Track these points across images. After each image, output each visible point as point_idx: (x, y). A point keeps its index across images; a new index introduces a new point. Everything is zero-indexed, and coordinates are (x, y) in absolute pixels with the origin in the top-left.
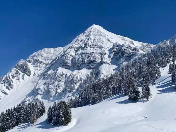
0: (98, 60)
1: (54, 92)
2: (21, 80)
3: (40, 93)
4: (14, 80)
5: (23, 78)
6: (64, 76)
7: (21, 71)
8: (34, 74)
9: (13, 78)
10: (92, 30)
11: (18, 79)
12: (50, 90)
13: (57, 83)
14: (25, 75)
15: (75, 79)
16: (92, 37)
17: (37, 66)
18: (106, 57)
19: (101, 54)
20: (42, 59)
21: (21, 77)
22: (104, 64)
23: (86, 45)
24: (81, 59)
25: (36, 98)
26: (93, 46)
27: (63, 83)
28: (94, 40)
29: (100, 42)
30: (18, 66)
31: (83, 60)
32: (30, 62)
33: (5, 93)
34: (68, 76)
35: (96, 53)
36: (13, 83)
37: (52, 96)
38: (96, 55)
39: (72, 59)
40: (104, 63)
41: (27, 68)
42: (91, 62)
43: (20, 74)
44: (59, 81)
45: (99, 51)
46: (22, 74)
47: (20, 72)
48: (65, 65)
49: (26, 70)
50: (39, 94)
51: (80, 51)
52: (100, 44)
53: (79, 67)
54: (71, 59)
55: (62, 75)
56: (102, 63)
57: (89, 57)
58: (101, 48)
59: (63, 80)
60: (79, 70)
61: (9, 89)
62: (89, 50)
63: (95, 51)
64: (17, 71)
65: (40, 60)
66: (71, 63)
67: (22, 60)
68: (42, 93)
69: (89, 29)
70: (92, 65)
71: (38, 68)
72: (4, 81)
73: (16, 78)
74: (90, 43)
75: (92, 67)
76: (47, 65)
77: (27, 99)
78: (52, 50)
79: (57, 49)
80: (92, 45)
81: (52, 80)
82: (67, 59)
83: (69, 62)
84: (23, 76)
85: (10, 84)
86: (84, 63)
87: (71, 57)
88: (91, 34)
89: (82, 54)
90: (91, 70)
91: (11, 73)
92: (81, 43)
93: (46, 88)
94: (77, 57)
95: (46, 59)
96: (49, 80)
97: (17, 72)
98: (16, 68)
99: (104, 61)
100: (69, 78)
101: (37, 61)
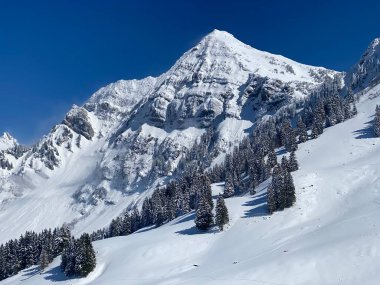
0: (218, 110)
1: (133, 176)
2: (74, 147)
3: (107, 177)
4: (61, 149)
5: (78, 145)
6: (153, 142)
7: (74, 130)
8: (100, 136)
9: (58, 144)
10: (210, 44)
11: (69, 147)
12: (127, 171)
13: (138, 157)
14: (83, 138)
15: (173, 149)
16: (209, 60)
17: (105, 118)
18: (232, 103)
19: (224, 97)
20: (115, 103)
21: (73, 142)
22: (227, 119)
23: (196, 77)
24: (184, 107)
25: (100, 186)
26: (209, 80)
27: (151, 157)
28: (212, 66)
29: (223, 70)
30: (67, 119)
31: (189, 110)
32: (91, 109)
34: (159, 142)
35: (215, 95)
36: (58, 154)
37: (130, 183)
38: (215, 99)
39: (169, 107)
40: (229, 115)
41: (84, 123)
42: (204, 113)
43: (71, 136)
44: (143, 152)
45: (221, 90)
46: (75, 135)
47: (72, 132)
48: (155, 120)
49: (83, 128)
50: (105, 178)
51: (184, 91)
52: (222, 75)
53: (181, 123)
54: (166, 107)
55: (149, 140)
56: (224, 116)
57: (201, 102)
58: (224, 83)
59: (150, 151)
60: (182, 129)
61: (51, 168)
62: (201, 88)
63: (212, 91)
64: (66, 129)
65: (112, 105)
66: (168, 115)
67: (75, 106)
68: (111, 177)
69: (203, 42)
70: (206, 120)
71: (108, 123)
72: (42, 151)
73: (64, 145)
74: (203, 73)
75: (205, 123)
76: (124, 115)
77: (84, 189)
78: (134, 84)
79: (145, 81)
80: (208, 78)
81: (130, 151)
82: (159, 108)
83: (163, 113)
84: (79, 139)
85: (53, 158)
86: (191, 116)
87: (167, 103)
88: (208, 52)
89: (187, 96)
90: (204, 131)
91: (54, 135)
92: (187, 72)
93: (119, 167)
94: (178, 102)
95: (124, 103)
96: (125, 150)
97: (66, 132)
98: (63, 123)
99: (228, 111)
100: (161, 147)
101: (105, 107)
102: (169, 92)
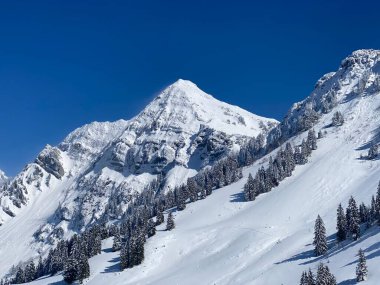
0: (170, 158)
1: (90, 217)
2: (43, 186)
3: (66, 217)
4: (30, 188)
5: (47, 184)
6: (111, 185)
7: (46, 169)
8: (70, 176)
9: (28, 182)
10: (172, 93)
11: (38, 186)
12: (83, 212)
13: (96, 199)
14: (53, 176)
15: (126, 193)
16: (168, 109)
17: (76, 159)
18: (183, 151)
19: (177, 145)
20: (87, 144)
21: (43, 181)
22: (177, 167)
23: (155, 125)
24: (141, 153)
25: (58, 226)
26: (166, 128)
27: (107, 200)
28: (171, 114)
29: (179, 119)
30: (40, 158)
31: (145, 156)
32: (64, 148)
33: (11, 214)
34: (116, 186)
35: (169, 143)
36: (26, 193)
37: (86, 224)
38: (169, 147)
39: (129, 152)
40: (178, 163)
41: (55, 164)
42: (159, 160)
43: (42, 175)
44: (101, 195)
45: (175, 138)
46: (46, 174)
47: (43, 171)
48: (115, 164)
49: (53, 167)
50: (64, 219)
51: (142, 138)
52: (178, 124)
53: (138, 168)
54: (125, 152)
55: (108, 183)
56: (174, 163)
57: (156, 149)
58: (179, 132)
59: (108, 193)
60: (138, 174)
61: (18, 206)
62: (158, 136)
63: (167, 139)
64: (37, 168)
65: (84, 145)
66: (127, 160)
67: (49, 146)
68: (69, 218)
69: (167, 91)
70: (160, 167)
71: (78, 163)
72: (11, 190)
73: (34, 183)
74: (162, 121)
75: (159, 170)
76: (93, 155)
77: (43, 229)
78: (106, 126)
79: (116, 123)
80: (165, 126)
81: (90, 193)
82: (120, 152)
83: (123, 158)
84: (49, 178)
85: (21, 197)
86: (146, 162)
87: (128, 148)
88: (169, 101)
89: (145, 142)
90: (156, 177)
91: (26, 173)
92: (148, 119)
93: (78, 209)
94: (137, 147)
95: (95, 144)
96: (85, 192)
97: (38, 171)
98: (36, 162)
99: (178, 159)
100: (117, 190)
101: (77, 147)
102: (130, 137)
